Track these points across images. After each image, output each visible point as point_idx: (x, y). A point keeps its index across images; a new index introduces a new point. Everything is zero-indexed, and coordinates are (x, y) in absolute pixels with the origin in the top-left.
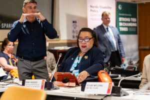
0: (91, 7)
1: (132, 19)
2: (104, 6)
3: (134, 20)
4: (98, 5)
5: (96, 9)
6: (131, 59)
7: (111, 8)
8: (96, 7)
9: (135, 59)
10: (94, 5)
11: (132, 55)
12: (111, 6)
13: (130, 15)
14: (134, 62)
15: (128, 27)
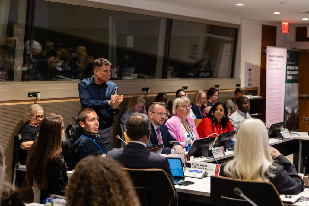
0: (270, 56)
1: (295, 67)
2: (278, 55)
3: (297, 68)
4: (275, 55)
5: (273, 59)
6: (293, 107)
7: (283, 57)
8: (273, 56)
9: (296, 108)
10: (271, 55)
11: (294, 104)
12: (283, 55)
13: (294, 63)
14: (296, 111)
15: (293, 75)
